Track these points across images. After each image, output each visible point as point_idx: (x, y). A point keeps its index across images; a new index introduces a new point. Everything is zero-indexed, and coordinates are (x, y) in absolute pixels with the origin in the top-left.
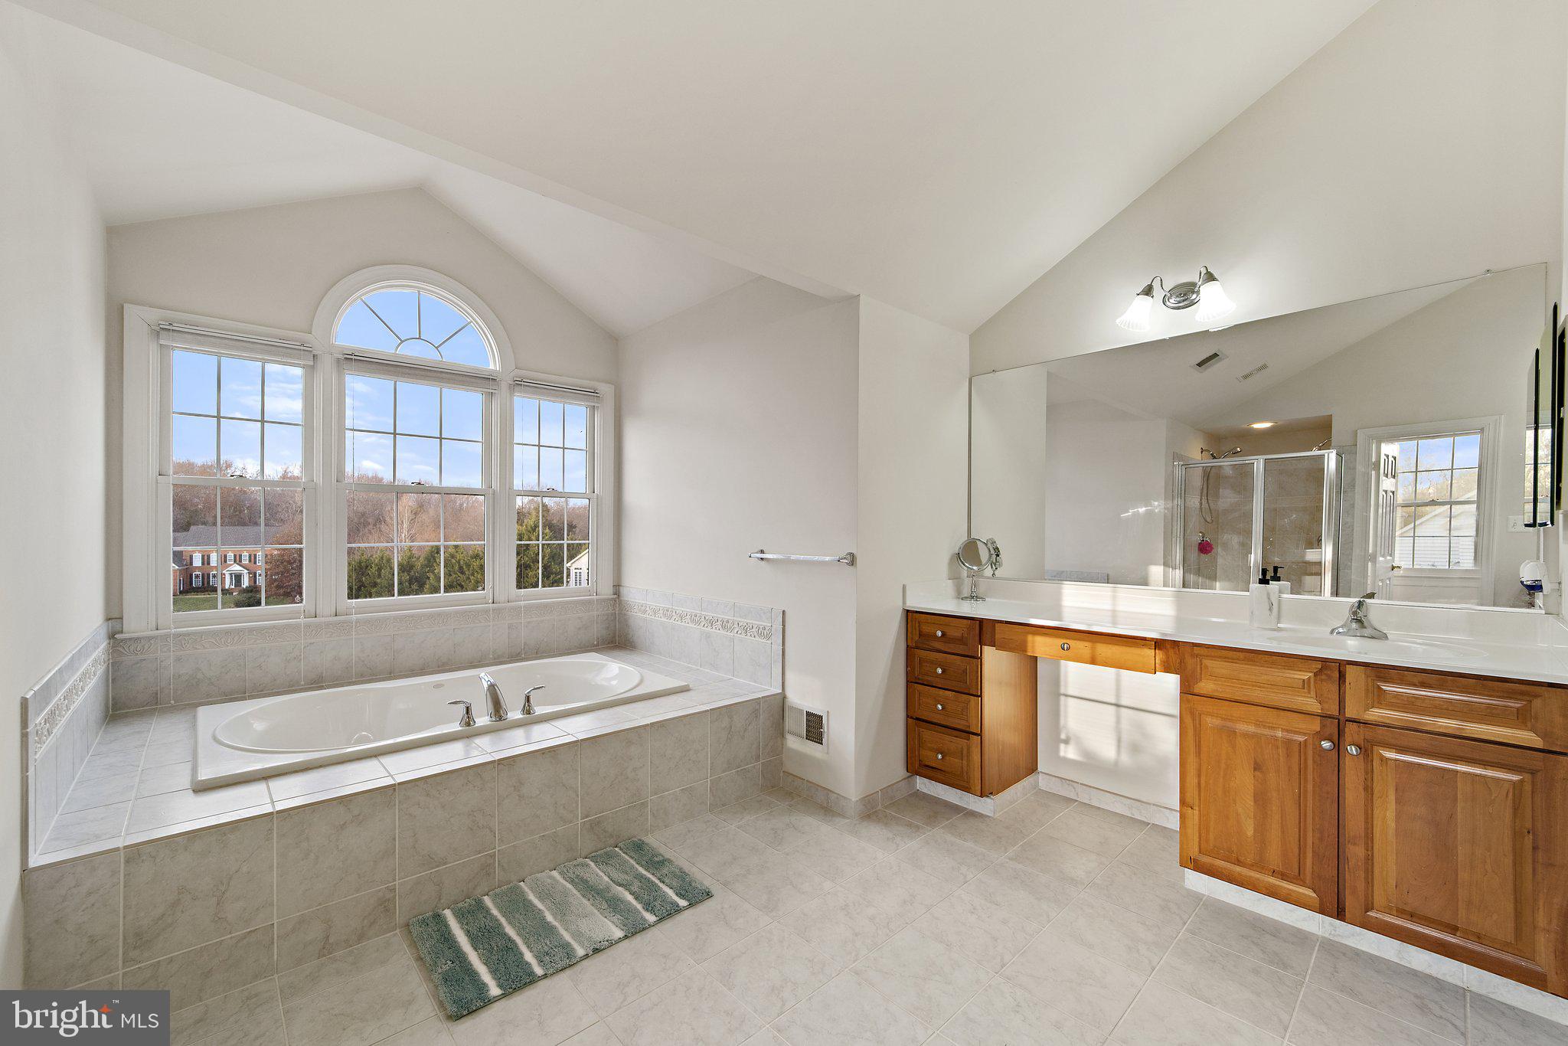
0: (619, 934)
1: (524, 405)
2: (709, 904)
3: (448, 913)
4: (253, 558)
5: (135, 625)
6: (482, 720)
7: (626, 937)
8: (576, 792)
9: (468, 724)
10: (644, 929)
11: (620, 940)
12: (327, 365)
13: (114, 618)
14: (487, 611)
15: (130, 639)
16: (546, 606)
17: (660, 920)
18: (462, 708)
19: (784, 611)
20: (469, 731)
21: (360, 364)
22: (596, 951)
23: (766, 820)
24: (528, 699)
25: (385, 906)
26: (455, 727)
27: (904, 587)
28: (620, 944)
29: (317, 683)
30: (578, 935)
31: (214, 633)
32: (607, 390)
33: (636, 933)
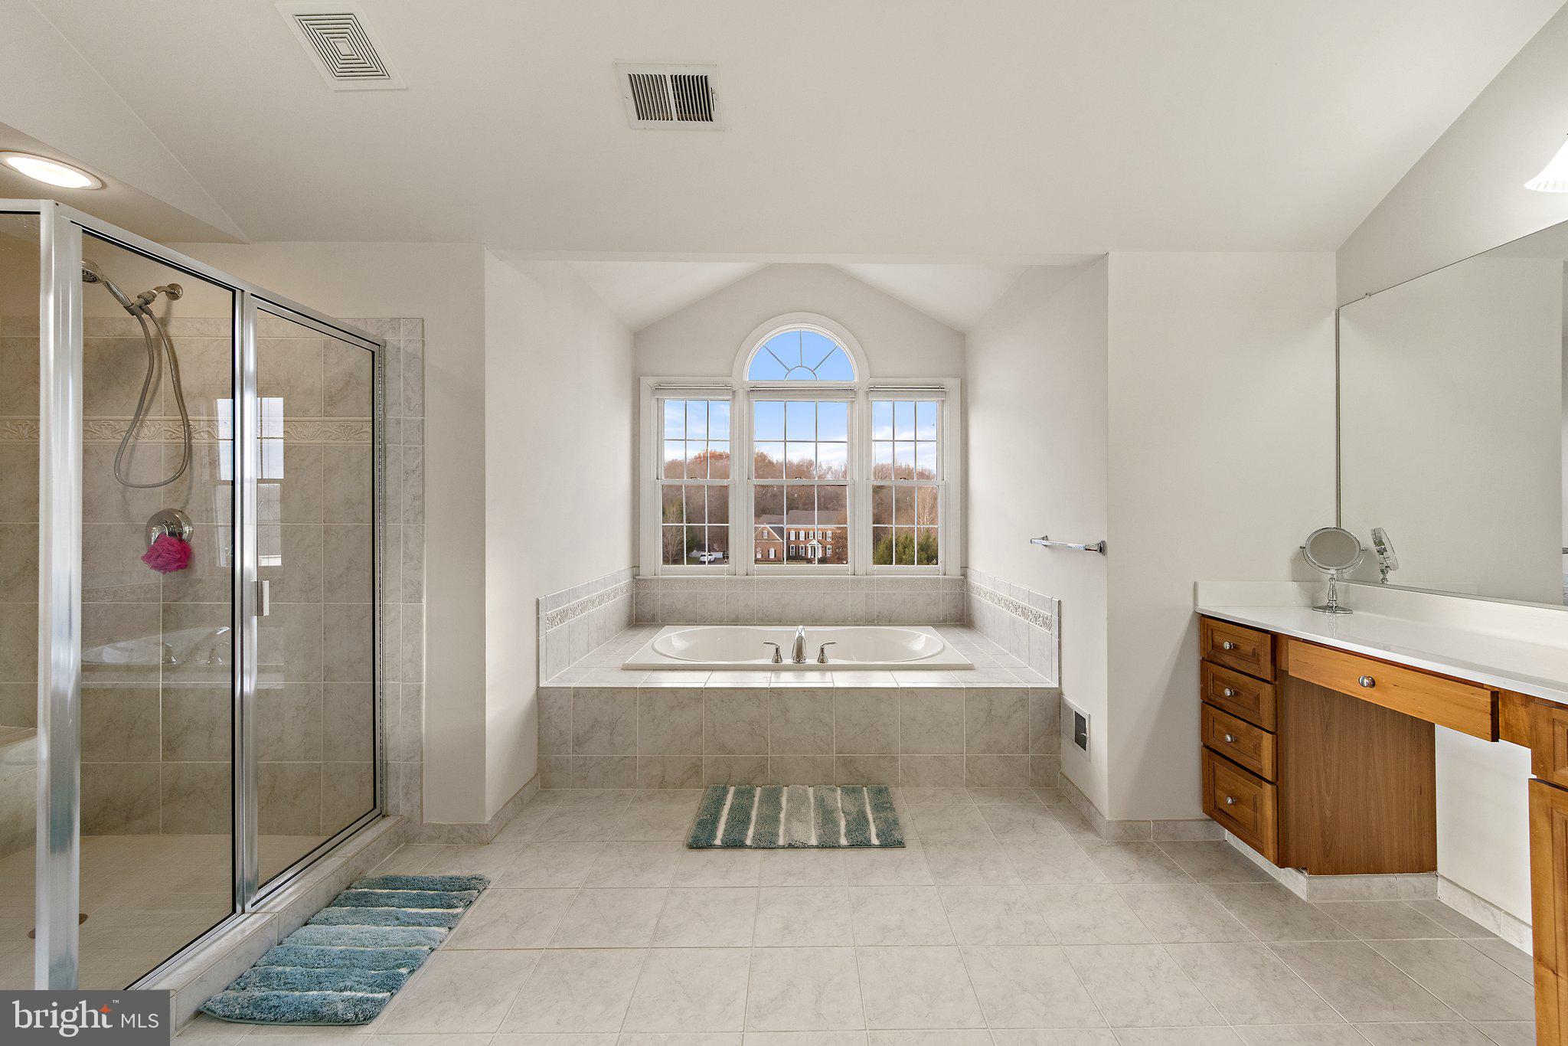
0: (814, 842)
1: (882, 407)
2: (897, 852)
3: (732, 789)
4: (824, 535)
5: (645, 572)
6: (788, 661)
7: (817, 847)
8: (831, 729)
9: (799, 662)
10: (834, 847)
11: (812, 847)
12: (741, 394)
13: (635, 567)
14: (847, 581)
15: (643, 580)
16: (898, 581)
17: (851, 846)
18: (774, 648)
19: (1059, 602)
20: (777, 666)
21: (758, 393)
22: (791, 846)
23: (1012, 810)
24: (822, 650)
25: (696, 769)
26: (769, 661)
27: (1195, 585)
28: (812, 850)
29: (735, 621)
30: (787, 831)
31: (681, 580)
32: (952, 384)
33: (826, 847)
